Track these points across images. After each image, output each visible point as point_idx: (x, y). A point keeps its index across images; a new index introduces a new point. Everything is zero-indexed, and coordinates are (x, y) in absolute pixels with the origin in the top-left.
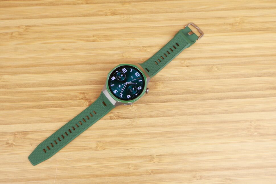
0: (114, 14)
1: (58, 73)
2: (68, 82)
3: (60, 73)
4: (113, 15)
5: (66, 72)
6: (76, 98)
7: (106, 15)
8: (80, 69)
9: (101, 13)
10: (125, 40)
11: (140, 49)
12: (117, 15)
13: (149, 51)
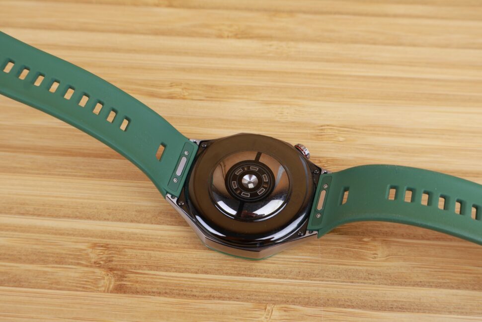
0: (242, 35)
1: (39, 174)
2: (61, 206)
3: (45, 174)
4: (239, 38)
5: (64, 175)
6: (77, 259)
7: (220, 36)
8: (111, 171)
9: (206, 30)
10: (268, 103)
11: (312, 131)
12: (251, 38)
13: (341, 139)
